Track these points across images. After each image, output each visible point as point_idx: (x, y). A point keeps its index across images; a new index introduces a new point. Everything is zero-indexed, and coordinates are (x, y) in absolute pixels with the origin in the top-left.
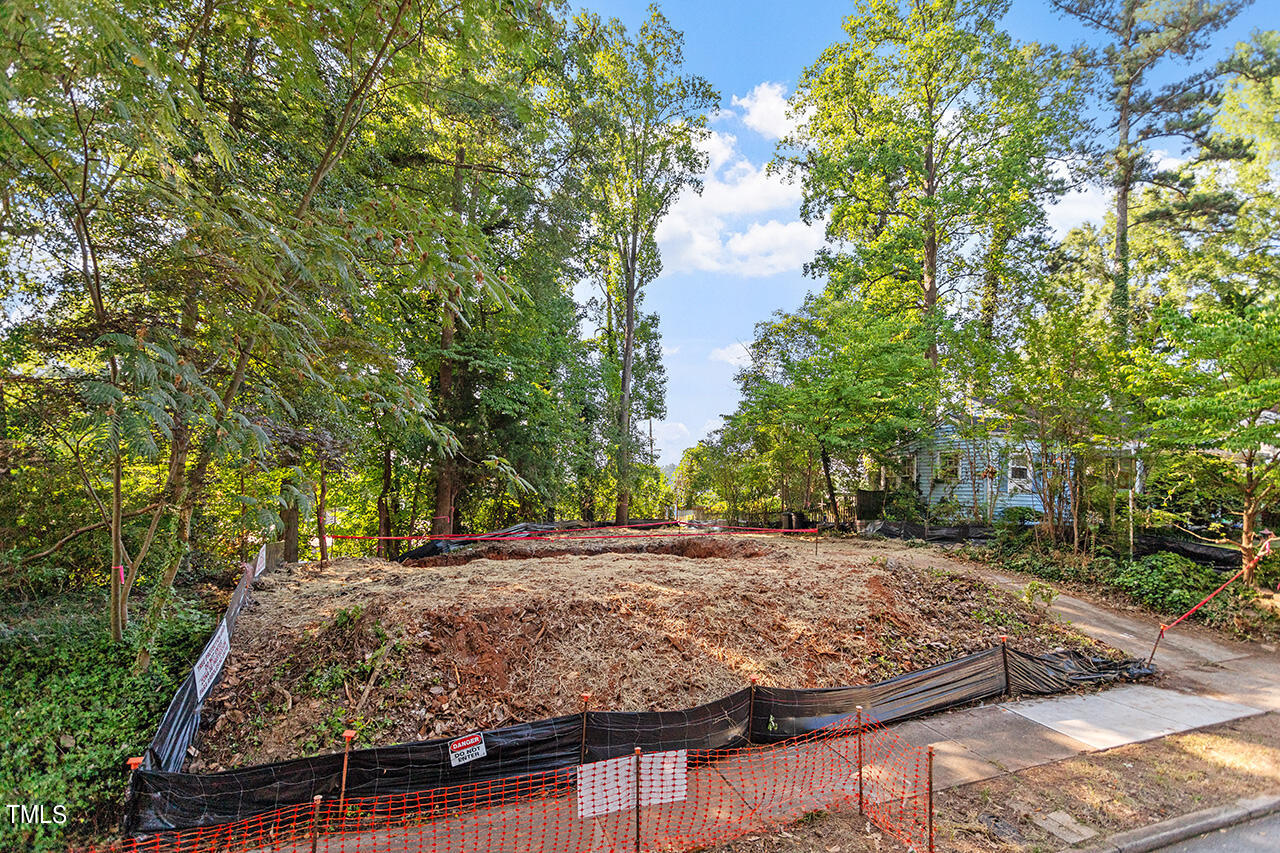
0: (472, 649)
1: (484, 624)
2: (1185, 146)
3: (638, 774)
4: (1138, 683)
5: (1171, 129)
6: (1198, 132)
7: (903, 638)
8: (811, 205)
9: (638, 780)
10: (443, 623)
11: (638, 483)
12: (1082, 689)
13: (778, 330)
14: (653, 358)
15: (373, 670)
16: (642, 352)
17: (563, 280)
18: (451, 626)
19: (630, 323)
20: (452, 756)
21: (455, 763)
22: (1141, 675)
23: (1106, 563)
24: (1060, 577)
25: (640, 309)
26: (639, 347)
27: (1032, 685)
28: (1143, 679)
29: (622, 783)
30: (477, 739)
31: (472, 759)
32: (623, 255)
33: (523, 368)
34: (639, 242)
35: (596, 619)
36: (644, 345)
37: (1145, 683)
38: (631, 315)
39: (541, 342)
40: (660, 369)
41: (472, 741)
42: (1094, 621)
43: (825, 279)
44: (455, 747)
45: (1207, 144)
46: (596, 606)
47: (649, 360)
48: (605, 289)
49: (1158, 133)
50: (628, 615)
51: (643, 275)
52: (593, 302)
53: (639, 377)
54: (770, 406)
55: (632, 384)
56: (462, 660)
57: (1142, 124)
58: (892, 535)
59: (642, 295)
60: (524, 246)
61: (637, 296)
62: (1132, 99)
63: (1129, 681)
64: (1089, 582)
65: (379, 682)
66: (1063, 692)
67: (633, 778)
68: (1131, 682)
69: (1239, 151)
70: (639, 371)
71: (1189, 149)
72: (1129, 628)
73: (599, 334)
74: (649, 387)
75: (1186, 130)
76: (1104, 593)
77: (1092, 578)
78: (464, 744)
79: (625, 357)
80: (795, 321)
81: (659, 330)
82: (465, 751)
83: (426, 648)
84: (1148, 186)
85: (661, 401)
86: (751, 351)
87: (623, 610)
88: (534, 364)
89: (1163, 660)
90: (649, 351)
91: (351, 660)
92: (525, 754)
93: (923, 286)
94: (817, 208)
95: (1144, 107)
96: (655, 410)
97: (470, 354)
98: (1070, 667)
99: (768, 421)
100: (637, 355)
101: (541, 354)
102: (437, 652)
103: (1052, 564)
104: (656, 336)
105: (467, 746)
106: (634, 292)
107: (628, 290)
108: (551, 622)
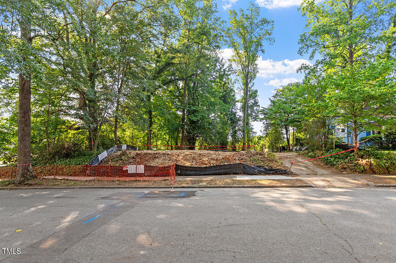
9: (137, 169)
10: (138, 154)
12: (262, 174)
14: (256, 103)
16: (253, 101)
27: (247, 172)
29: (134, 168)
36: (254, 99)
40: (258, 106)
66: (256, 174)
90: (255, 101)
107: (246, 84)
108: (157, 156)
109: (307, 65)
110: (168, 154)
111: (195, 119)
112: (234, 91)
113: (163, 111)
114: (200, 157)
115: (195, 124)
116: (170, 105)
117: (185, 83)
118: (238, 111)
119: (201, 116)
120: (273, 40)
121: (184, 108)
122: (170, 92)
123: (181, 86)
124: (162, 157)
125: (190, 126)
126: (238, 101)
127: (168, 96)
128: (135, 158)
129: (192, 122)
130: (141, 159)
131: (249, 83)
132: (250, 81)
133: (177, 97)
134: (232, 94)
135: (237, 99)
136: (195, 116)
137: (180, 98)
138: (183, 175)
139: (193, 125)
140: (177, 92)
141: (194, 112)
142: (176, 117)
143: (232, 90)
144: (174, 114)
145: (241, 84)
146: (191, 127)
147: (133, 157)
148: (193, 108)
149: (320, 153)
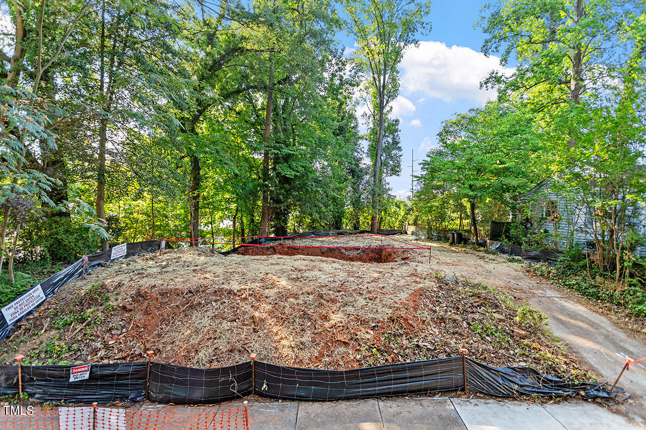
0: (146, 311)
4: (593, 402)
7: (404, 337)
8: (489, 44)
10: (140, 295)
12: (532, 399)
14: (396, 143)
16: (390, 140)
18: (143, 297)
19: (381, 124)
20: (72, 376)
21: (72, 379)
22: (597, 397)
23: (635, 292)
24: (598, 298)
25: (388, 117)
26: (388, 136)
27: (486, 389)
28: (599, 400)
30: (87, 368)
31: (81, 379)
32: (378, 87)
34: (386, 79)
35: (225, 300)
36: (391, 136)
37: (600, 404)
38: (382, 120)
40: (400, 149)
41: (84, 369)
42: (600, 339)
43: (495, 89)
44: (74, 371)
47: (393, 144)
50: (245, 299)
51: (389, 97)
52: (364, 114)
53: (388, 153)
55: (383, 157)
56: (139, 317)
58: (504, 252)
59: (389, 109)
61: (386, 110)
63: (585, 399)
64: (619, 304)
65: (88, 325)
66: (513, 401)
68: (586, 400)
70: (388, 150)
72: (631, 349)
74: (393, 158)
76: (629, 316)
77: (622, 302)
78: (79, 370)
80: (463, 118)
81: (399, 127)
82: (79, 374)
85: (399, 166)
87: (244, 296)
90: (393, 138)
91: (82, 311)
92: (113, 380)
96: (395, 171)
98: (524, 381)
100: (387, 141)
103: (595, 286)
104: (398, 130)
105: (81, 372)
106: (384, 108)
107: (380, 107)
108: (197, 299)
109: (499, 75)
110: (230, 292)
111: (290, 174)
112: (356, 119)
113: (222, 156)
114: (321, 305)
115: (290, 184)
116: (239, 142)
117: (270, 98)
118: (364, 155)
119: (302, 167)
120: (429, 26)
121: (267, 149)
122: (238, 113)
123: (259, 103)
124: (214, 304)
125: (281, 188)
126: (362, 138)
127: (235, 122)
128: (131, 310)
129: (285, 180)
130: (147, 313)
131: (386, 104)
132: (387, 102)
133: (253, 125)
134: (353, 125)
135: (360, 134)
136: (290, 167)
137: (259, 127)
138: (276, 399)
139: (287, 186)
140: (252, 114)
141: (287, 158)
142: (251, 167)
143: (352, 117)
144: (247, 160)
145: (371, 107)
146: (283, 191)
147: (124, 308)
148: (286, 151)
149: (617, 288)
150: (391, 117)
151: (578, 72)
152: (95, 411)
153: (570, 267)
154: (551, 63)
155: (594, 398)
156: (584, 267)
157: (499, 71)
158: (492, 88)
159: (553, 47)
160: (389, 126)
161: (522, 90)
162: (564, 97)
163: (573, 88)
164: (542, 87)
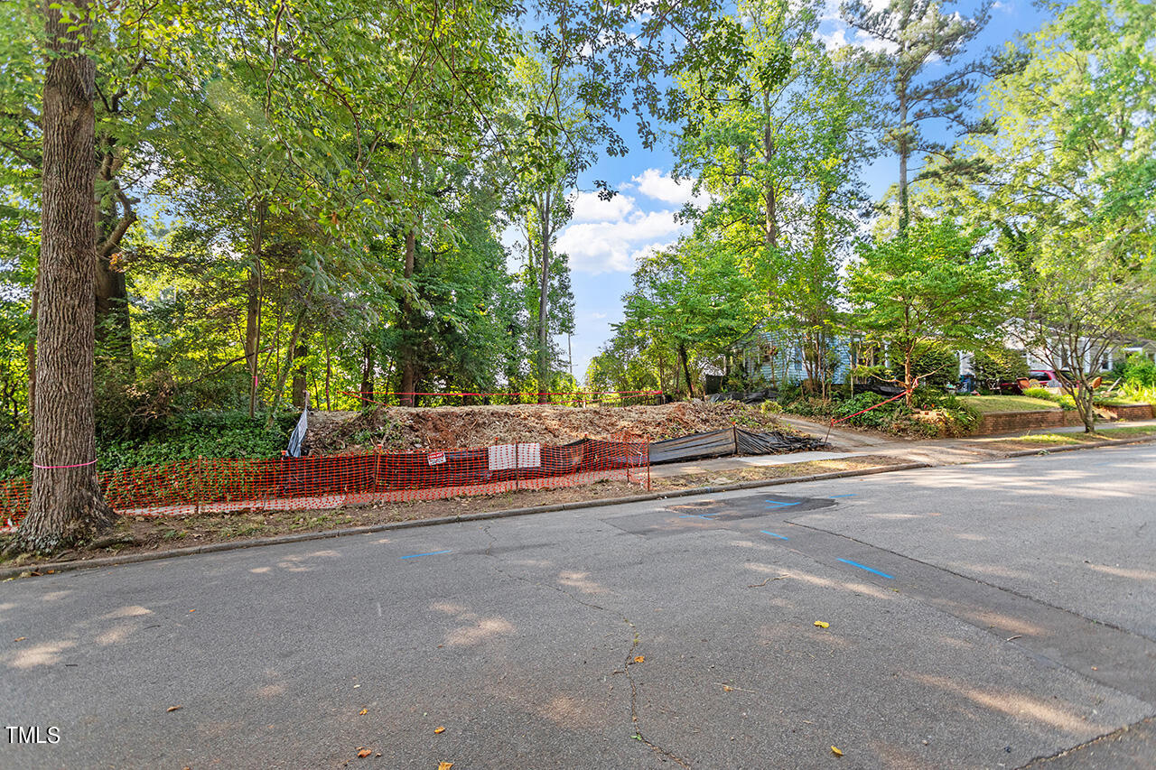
0: (436, 429)
1: (442, 419)
2: (948, 125)
3: (517, 453)
4: (815, 450)
5: (936, 113)
6: (955, 114)
8: (680, 169)
9: (517, 455)
10: (420, 417)
11: (554, 384)
12: (780, 452)
13: (652, 262)
14: (564, 287)
15: (384, 434)
16: (556, 283)
17: (493, 229)
18: (424, 419)
19: (545, 260)
20: (429, 461)
21: (431, 464)
22: (817, 447)
23: (836, 402)
24: (812, 413)
25: (553, 250)
26: (553, 278)
27: (750, 450)
29: (509, 455)
30: (441, 454)
31: (439, 463)
32: (540, 209)
33: (463, 291)
34: (552, 198)
35: (506, 420)
36: (557, 277)
37: (819, 450)
38: (547, 254)
39: (477, 273)
40: (571, 296)
41: (439, 455)
43: (691, 224)
44: (430, 457)
45: (962, 123)
46: (506, 414)
47: (561, 288)
48: (527, 235)
49: (927, 115)
50: (525, 419)
51: (555, 224)
52: (517, 244)
53: (554, 302)
54: (642, 315)
55: (547, 307)
56: (431, 434)
57: (916, 109)
59: (555, 238)
60: (463, 205)
61: (551, 240)
62: (908, 91)
64: (826, 414)
65: (388, 440)
66: (769, 454)
67: (515, 454)
69: (987, 128)
70: (554, 297)
71: (951, 126)
73: (523, 270)
74: (561, 309)
75: (947, 113)
77: (828, 412)
78: (435, 456)
79: (542, 286)
80: (664, 256)
81: (568, 265)
82: (436, 459)
83: (411, 427)
84: (923, 153)
85: (571, 320)
86: (633, 277)
87: (522, 417)
88: (472, 289)
89: (832, 440)
90: (561, 282)
91: (373, 429)
93: (765, 229)
94: (685, 172)
95: (919, 95)
96: (566, 327)
97: (425, 282)
98: (773, 441)
99: (641, 326)
100: (551, 284)
101: (476, 282)
102: (417, 430)
103: (808, 406)
104: (566, 270)
106: (548, 237)
131: (551, 233)
132: (553, 229)
149: (823, 403)
150: (557, 249)
151: (772, 213)
152: (517, 447)
153: (788, 398)
154: (747, 200)
155: (815, 448)
156: (799, 395)
157: (694, 203)
158: (687, 222)
159: (747, 182)
160: (556, 263)
161: (719, 228)
162: (761, 239)
163: (769, 229)
164: (738, 225)
